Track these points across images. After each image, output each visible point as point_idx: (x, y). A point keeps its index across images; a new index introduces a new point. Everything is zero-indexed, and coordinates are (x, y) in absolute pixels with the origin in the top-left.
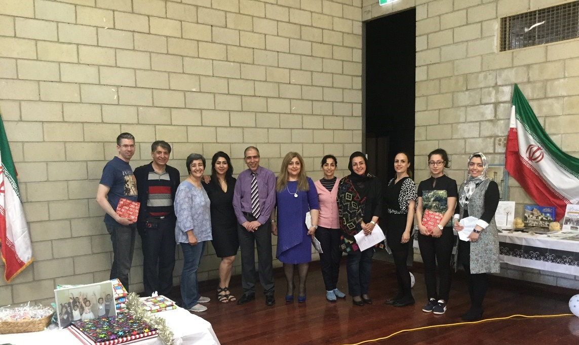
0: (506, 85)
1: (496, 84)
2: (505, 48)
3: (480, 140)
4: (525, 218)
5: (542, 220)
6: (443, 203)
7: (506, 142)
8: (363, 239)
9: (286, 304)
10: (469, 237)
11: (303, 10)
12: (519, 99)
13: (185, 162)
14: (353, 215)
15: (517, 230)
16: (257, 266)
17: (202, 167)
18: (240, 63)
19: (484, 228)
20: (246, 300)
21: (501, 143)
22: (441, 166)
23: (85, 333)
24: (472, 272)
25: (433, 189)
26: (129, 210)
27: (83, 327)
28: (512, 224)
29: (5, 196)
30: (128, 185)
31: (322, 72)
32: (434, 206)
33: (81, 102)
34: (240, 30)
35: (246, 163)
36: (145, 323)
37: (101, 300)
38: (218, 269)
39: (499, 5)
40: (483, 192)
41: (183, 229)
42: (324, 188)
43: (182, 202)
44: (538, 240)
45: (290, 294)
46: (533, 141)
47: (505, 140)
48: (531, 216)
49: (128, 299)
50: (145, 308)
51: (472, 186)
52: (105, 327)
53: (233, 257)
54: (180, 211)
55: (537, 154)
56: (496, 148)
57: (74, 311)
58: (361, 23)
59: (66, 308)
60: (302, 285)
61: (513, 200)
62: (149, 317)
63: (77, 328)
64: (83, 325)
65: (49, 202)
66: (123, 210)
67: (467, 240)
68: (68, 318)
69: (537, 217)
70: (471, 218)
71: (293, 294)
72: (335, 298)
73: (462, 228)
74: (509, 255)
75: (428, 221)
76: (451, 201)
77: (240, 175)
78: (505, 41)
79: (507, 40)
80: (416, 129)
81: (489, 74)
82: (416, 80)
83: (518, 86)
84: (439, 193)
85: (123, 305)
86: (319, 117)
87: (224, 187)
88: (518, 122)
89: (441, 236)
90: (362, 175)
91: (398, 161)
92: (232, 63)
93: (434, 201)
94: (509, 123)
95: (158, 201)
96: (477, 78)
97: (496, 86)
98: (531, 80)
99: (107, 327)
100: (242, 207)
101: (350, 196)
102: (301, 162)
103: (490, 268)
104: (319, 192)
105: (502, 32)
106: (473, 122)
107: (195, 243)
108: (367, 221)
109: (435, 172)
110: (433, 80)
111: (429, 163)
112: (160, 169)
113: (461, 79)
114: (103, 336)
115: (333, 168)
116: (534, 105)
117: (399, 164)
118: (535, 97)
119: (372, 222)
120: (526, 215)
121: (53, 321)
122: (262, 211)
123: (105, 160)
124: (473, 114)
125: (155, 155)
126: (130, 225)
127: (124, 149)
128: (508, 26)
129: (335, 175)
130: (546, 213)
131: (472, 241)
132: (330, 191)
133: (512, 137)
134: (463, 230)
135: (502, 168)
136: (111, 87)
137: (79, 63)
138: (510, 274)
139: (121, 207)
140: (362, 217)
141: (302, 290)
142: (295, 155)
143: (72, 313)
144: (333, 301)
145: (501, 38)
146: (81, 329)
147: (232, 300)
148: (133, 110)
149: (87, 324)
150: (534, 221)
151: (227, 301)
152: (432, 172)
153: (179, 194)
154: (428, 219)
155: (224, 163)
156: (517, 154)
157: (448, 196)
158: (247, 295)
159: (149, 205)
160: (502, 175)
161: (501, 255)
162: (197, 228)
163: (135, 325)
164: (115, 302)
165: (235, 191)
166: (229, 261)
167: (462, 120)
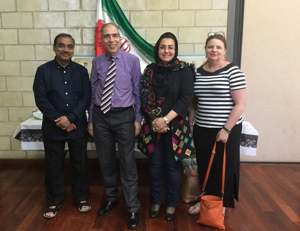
56: (84, 39)
88: (106, 14)
94: (96, 15)
106: (57, 11)
167: (44, 8)
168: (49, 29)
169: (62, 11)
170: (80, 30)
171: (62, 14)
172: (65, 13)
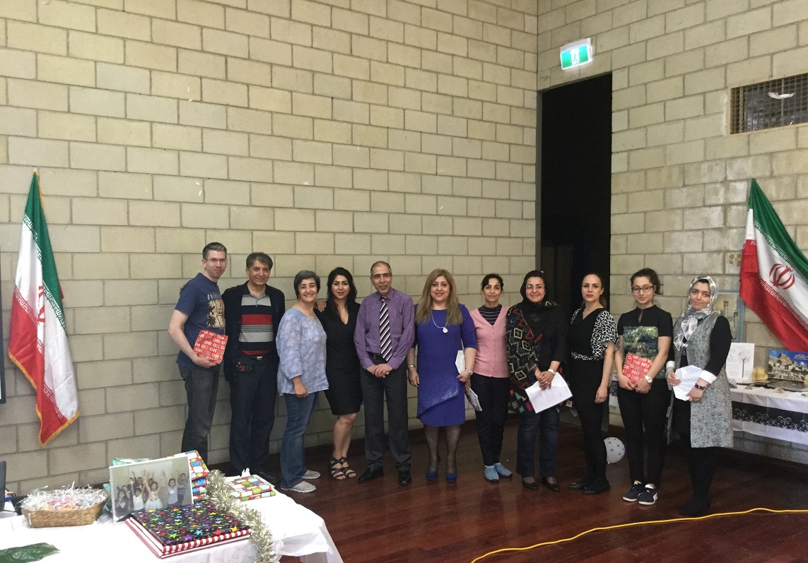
0: (740, 180)
1: (726, 178)
2: (738, 129)
3: (703, 256)
4: (770, 368)
5: (793, 370)
6: (653, 344)
7: (740, 259)
8: (539, 394)
9: (428, 485)
10: (689, 395)
11: (457, 76)
12: (758, 200)
13: (292, 282)
14: (524, 360)
15: (758, 385)
16: (386, 426)
17: (314, 289)
18: (369, 147)
19: (711, 382)
20: (370, 476)
21: (734, 260)
22: (650, 292)
23: (150, 530)
24: (694, 445)
25: (638, 325)
26: (212, 346)
27: (147, 521)
28: (750, 375)
29: (44, 326)
30: (213, 313)
31: (481, 159)
32: (640, 349)
33: (153, 200)
34: (370, 104)
35: (374, 283)
36: (232, 517)
37: (172, 481)
38: (332, 431)
39: (728, 71)
40: (709, 332)
41: (288, 375)
42: (484, 320)
43: (286, 337)
44: (788, 400)
45: (433, 469)
46: (778, 258)
47: (739, 256)
48: (778, 364)
49: (209, 480)
50: (233, 494)
51: (692, 322)
52: (178, 522)
53: (354, 415)
54: (284, 350)
55: (786, 277)
56: (727, 267)
57: (134, 497)
58: (535, 94)
59: (125, 493)
60: (451, 457)
61: (751, 342)
62: (239, 508)
63: (138, 521)
64: (146, 518)
65: (103, 335)
66: (203, 346)
67: (685, 399)
68: (126, 506)
69: (787, 367)
70: (692, 367)
71: (437, 469)
72: (496, 477)
73: (678, 382)
74: (749, 420)
75: (632, 369)
76: (663, 342)
77: (366, 299)
78: (738, 120)
79: (741, 118)
80: (613, 238)
81: (717, 165)
82: (612, 172)
83: (757, 181)
84: (647, 330)
85: (202, 489)
86: (476, 220)
87: (345, 317)
88: (758, 232)
89: (650, 391)
90: (537, 303)
91: (587, 286)
92: (358, 148)
93: (639, 341)
94: (744, 234)
95: (254, 335)
96: (698, 169)
97: (725, 182)
98: (775, 173)
99: (179, 522)
100: (367, 345)
101: (520, 332)
102: (450, 283)
103: (718, 440)
104: (477, 324)
105: (733, 107)
106: (694, 230)
107: (304, 394)
108: (544, 368)
109: (641, 302)
110: (636, 171)
111: (632, 289)
112: (257, 290)
113: (676, 171)
114: (174, 536)
115: (497, 292)
116: (780, 209)
117: (590, 290)
118: (782, 197)
119: (551, 370)
120: (771, 363)
121: (106, 510)
122: (395, 351)
123: (182, 278)
124: (693, 220)
125: (250, 272)
126: (212, 367)
127: (211, 264)
128: (741, 99)
129: (500, 302)
130: (799, 361)
131: (694, 401)
132: (493, 324)
133: (749, 252)
134: (680, 385)
135: (736, 295)
136: (195, 180)
137: (152, 147)
138: (748, 447)
139: (201, 343)
140: (536, 362)
141: (450, 463)
142: (442, 273)
143: (132, 498)
144: (494, 482)
145: (733, 116)
146: (144, 524)
147: (350, 476)
148: (224, 210)
149: (153, 516)
150: (782, 372)
151: (344, 477)
152: (637, 301)
153: (283, 327)
154: (632, 366)
155: (344, 283)
156: (756, 276)
157: (659, 335)
158: (372, 470)
159: (242, 340)
160: (735, 305)
161: (735, 421)
162: (307, 374)
163: (218, 519)
164: (192, 485)
165: (358, 322)
166: (348, 421)
167: (678, 227)
168: (682, 254)
169: (700, 230)
170: (722, 254)
171: (700, 233)
172: (703, 233)
